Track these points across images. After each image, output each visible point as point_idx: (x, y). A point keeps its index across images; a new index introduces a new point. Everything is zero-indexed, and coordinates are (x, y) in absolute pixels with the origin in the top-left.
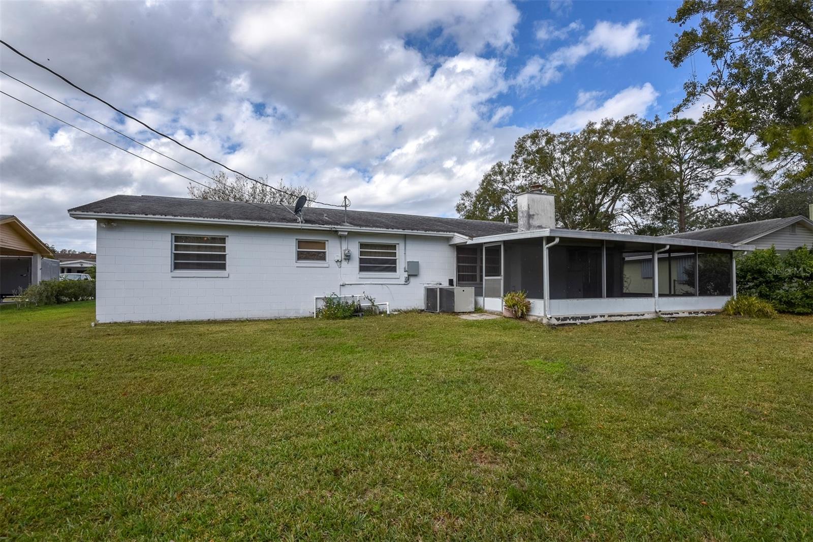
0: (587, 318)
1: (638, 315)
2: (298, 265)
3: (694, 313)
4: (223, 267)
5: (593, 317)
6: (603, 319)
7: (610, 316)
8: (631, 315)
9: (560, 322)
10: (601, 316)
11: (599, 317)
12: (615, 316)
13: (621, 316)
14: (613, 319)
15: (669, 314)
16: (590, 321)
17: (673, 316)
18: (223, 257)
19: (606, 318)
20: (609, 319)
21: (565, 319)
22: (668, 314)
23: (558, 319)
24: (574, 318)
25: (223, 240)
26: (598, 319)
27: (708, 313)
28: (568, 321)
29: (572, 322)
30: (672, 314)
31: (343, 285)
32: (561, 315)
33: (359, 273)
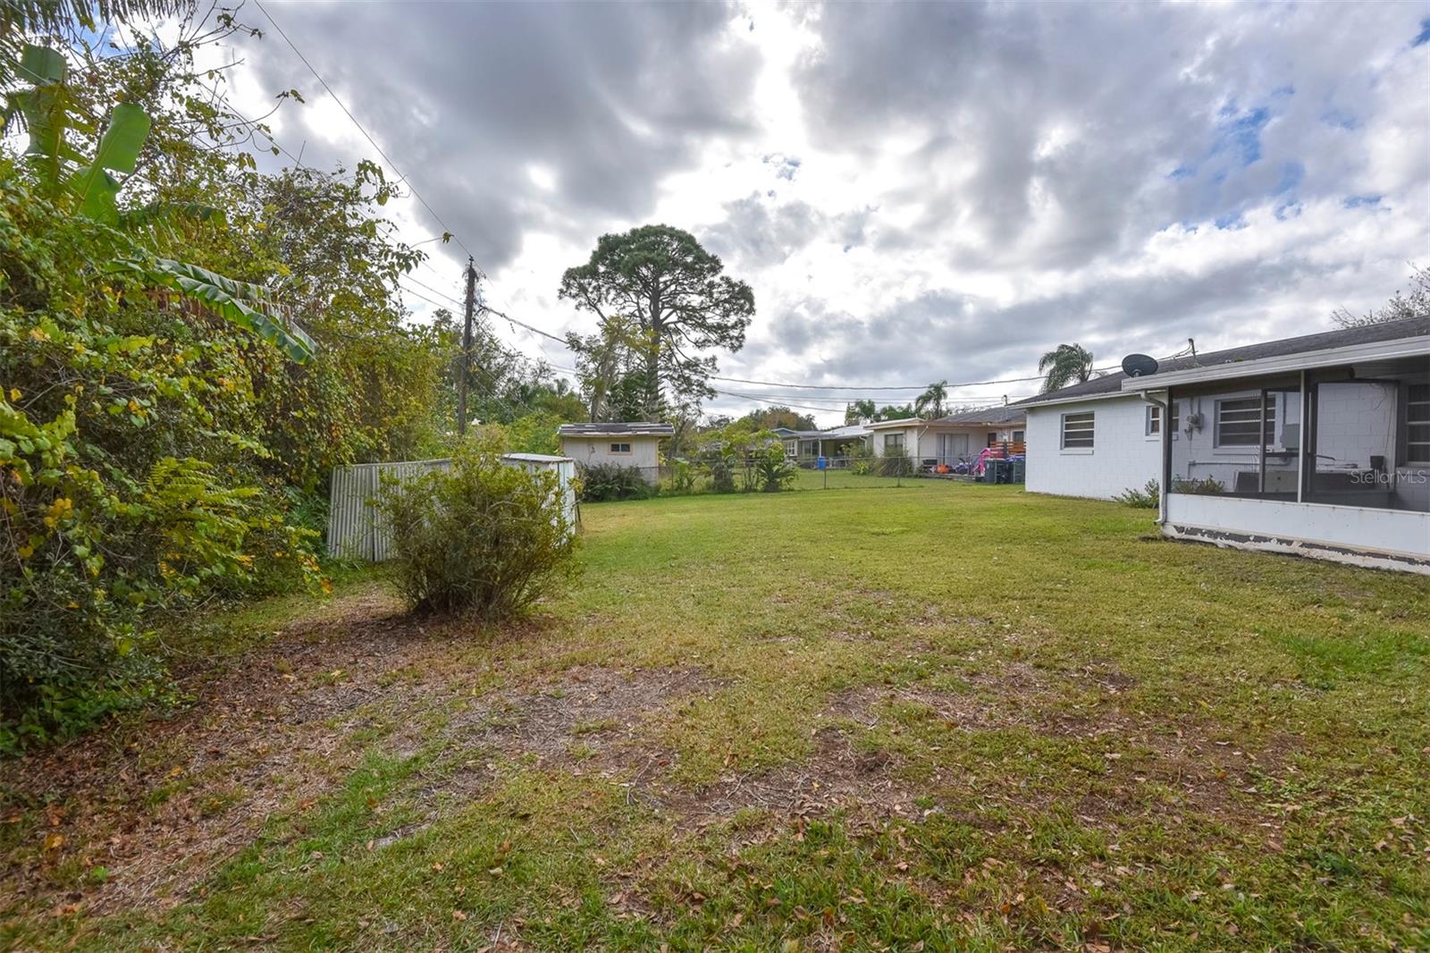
0: (1244, 538)
1: (1411, 561)
2: (1148, 438)
4: (1091, 444)
5: (1258, 539)
6: (1284, 548)
7: (1304, 545)
8: (1385, 556)
9: (1183, 536)
10: (1281, 541)
11: (1274, 542)
12: (1323, 547)
13: (1345, 551)
14: (1315, 553)
16: (1248, 545)
18: (1091, 434)
19: (1295, 548)
20: (1303, 551)
21: (1194, 531)
23: (1180, 529)
24: (1210, 533)
25: (1091, 416)
26: (1273, 546)
28: (1199, 537)
29: (1206, 539)
31: (1193, 464)
32: (1188, 522)
33: (1215, 447)
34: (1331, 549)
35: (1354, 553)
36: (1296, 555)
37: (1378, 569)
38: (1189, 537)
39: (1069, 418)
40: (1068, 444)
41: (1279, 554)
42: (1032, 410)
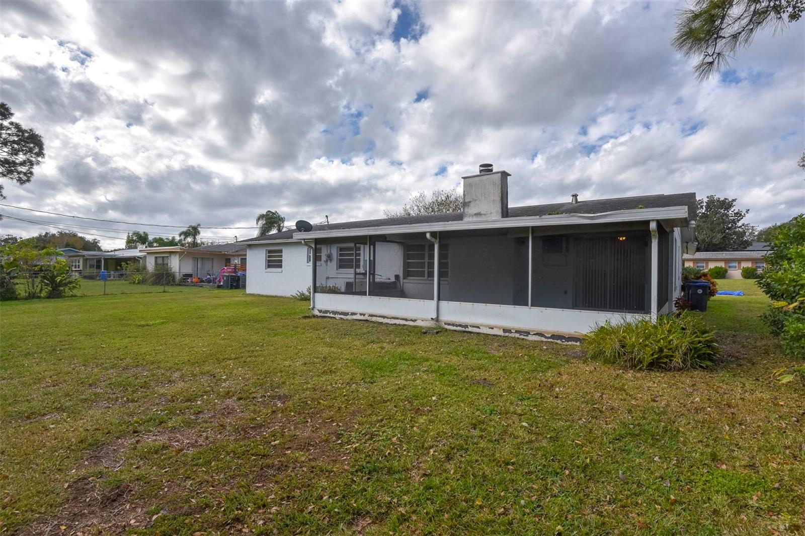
0: (346, 314)
1: (406, 320)
2: (305, 265)
3: (517, 332)
4: (280, 266)
5: (353, 314)
6: (362, 318)
7: (369, 315)
8: (397, 318)
9: (321, 314)
10: (361, 314)
11: (358, 315)
12: (376, 316)
13: (384, 317)
14: (374, 319)
15: (460, 326)
16: (349, 317)
17: (467, 329)
18: (281, 261)
19: (366, 317)
20: (369, 318)
21: (326, 312)
22: (457, 326)
23: (320, 311)
24: (334, 313)
25: (281, 251)
26: (358, 317)
27: (554, 337)
28: (328, 315)
29: (331, 315)
30: (466, 326)
31: (328, 278)
32: (324, 308)
33: (337, 269)
34: (380, 316)
35: (388, 318)
36: (367, 320)
37: (395, 324)
38: (325, 315)
39: (270, 252)
40: (269, 266)
41: (360, 320)
42: (250, 246)
